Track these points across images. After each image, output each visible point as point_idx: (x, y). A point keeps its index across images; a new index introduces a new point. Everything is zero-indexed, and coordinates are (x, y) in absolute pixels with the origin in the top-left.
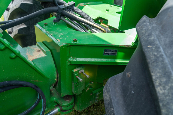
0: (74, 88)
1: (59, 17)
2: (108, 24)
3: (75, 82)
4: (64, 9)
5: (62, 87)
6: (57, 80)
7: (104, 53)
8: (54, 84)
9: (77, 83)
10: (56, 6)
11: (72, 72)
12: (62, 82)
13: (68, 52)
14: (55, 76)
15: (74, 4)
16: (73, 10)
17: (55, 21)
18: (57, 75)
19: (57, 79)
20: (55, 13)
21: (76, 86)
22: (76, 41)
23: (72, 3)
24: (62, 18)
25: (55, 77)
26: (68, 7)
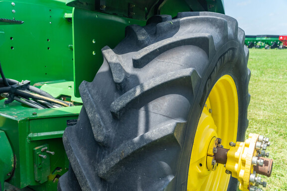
0: (37, 173)
1: (12, 97)
2: (71, 100)
3: (38, 163)
4: (17, 88)
5: (21, 173)
6: (14, 166)
7: (67, 124)
8: (10, 173)
9: (40, 164)
10: (7, 86)
11: (34, 151)
12: (21, 166)
13: (27, 127)
14: (12, 160)
15: (29, 83)
16: (29, 89)
17: (6, 102)
18: (14, 159)
19: (15, 164)
20: (6, 94)
21: (39, 169)
22: (36, 114)
23: (26, 82)
24: (15, 98)
25: (12, 162)
26: (22, 86)
